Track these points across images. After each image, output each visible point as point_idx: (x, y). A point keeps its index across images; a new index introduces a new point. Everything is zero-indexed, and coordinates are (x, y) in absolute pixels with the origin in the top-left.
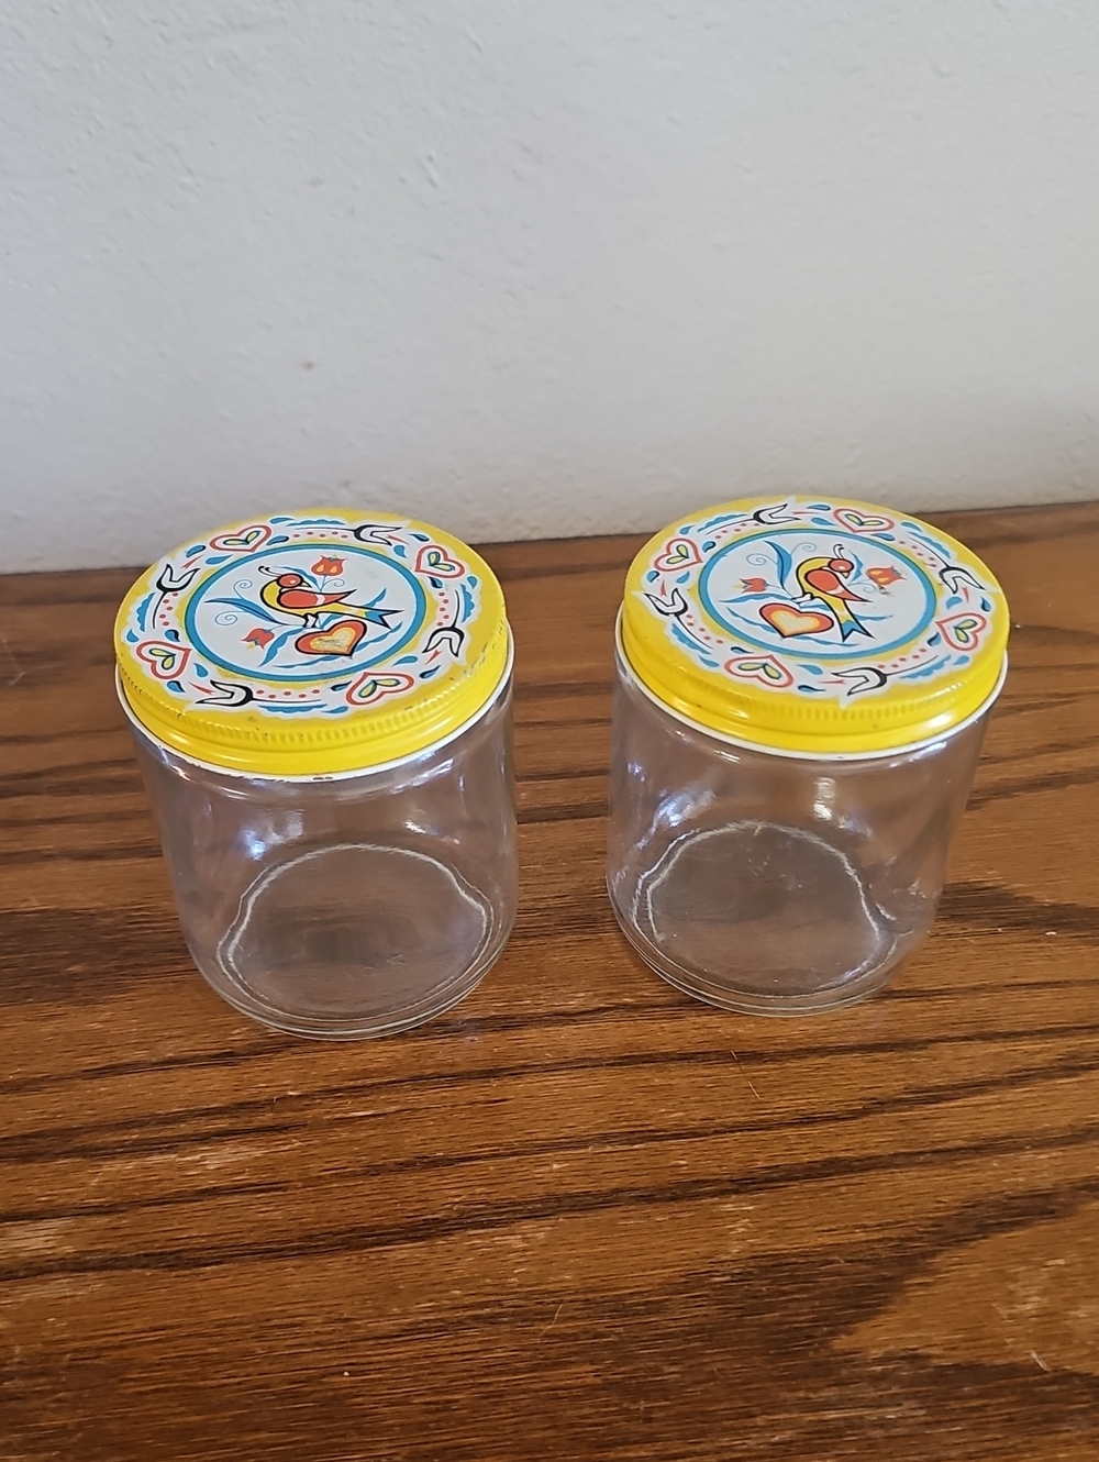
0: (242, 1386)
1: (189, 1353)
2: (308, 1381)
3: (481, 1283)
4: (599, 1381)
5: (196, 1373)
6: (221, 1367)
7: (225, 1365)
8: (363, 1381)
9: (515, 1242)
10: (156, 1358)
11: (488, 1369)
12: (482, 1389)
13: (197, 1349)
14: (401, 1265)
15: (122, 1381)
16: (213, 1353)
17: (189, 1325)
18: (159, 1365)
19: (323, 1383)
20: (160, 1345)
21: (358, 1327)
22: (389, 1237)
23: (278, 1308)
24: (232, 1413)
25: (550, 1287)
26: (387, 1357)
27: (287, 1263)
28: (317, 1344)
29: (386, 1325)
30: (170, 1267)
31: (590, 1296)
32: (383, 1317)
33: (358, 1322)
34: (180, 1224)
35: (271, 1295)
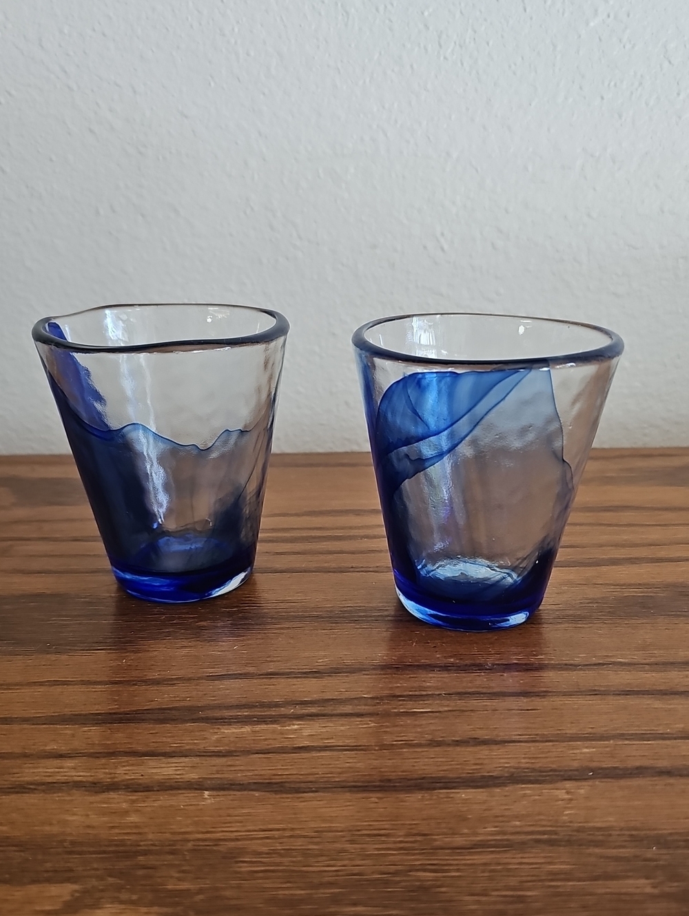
0: (340, 873)
1: (293, 848)
2: (396, 873)
3: (537, 818)
4: (656, 891)
5: (300, 861)
6: (320, 859)
7: (324, 858)
8: (444, 877)
9: (561, 794)
10: (265, 849)
11: (554, 876)
12: (552, 890)
13: (301, 845)
14: (465, 801)
15: (237, 862)
16: (314, 849)
17: (292, 829)
18: (267, 854)
19: (410, 875)
20: (268, 841)
21: (435, 840)
22: (455, 785)
23: (365, 823)
24: (332, 891)
25: (599, 825)
26: (464, 862)
27: (371, 795)
28: (401, 849)
29: (459, 841)
30: (276, 792)
31: (634, 833)
32: (456, 834)
33: (436, 837)
34: (282, 766)
35: (359, 814)
